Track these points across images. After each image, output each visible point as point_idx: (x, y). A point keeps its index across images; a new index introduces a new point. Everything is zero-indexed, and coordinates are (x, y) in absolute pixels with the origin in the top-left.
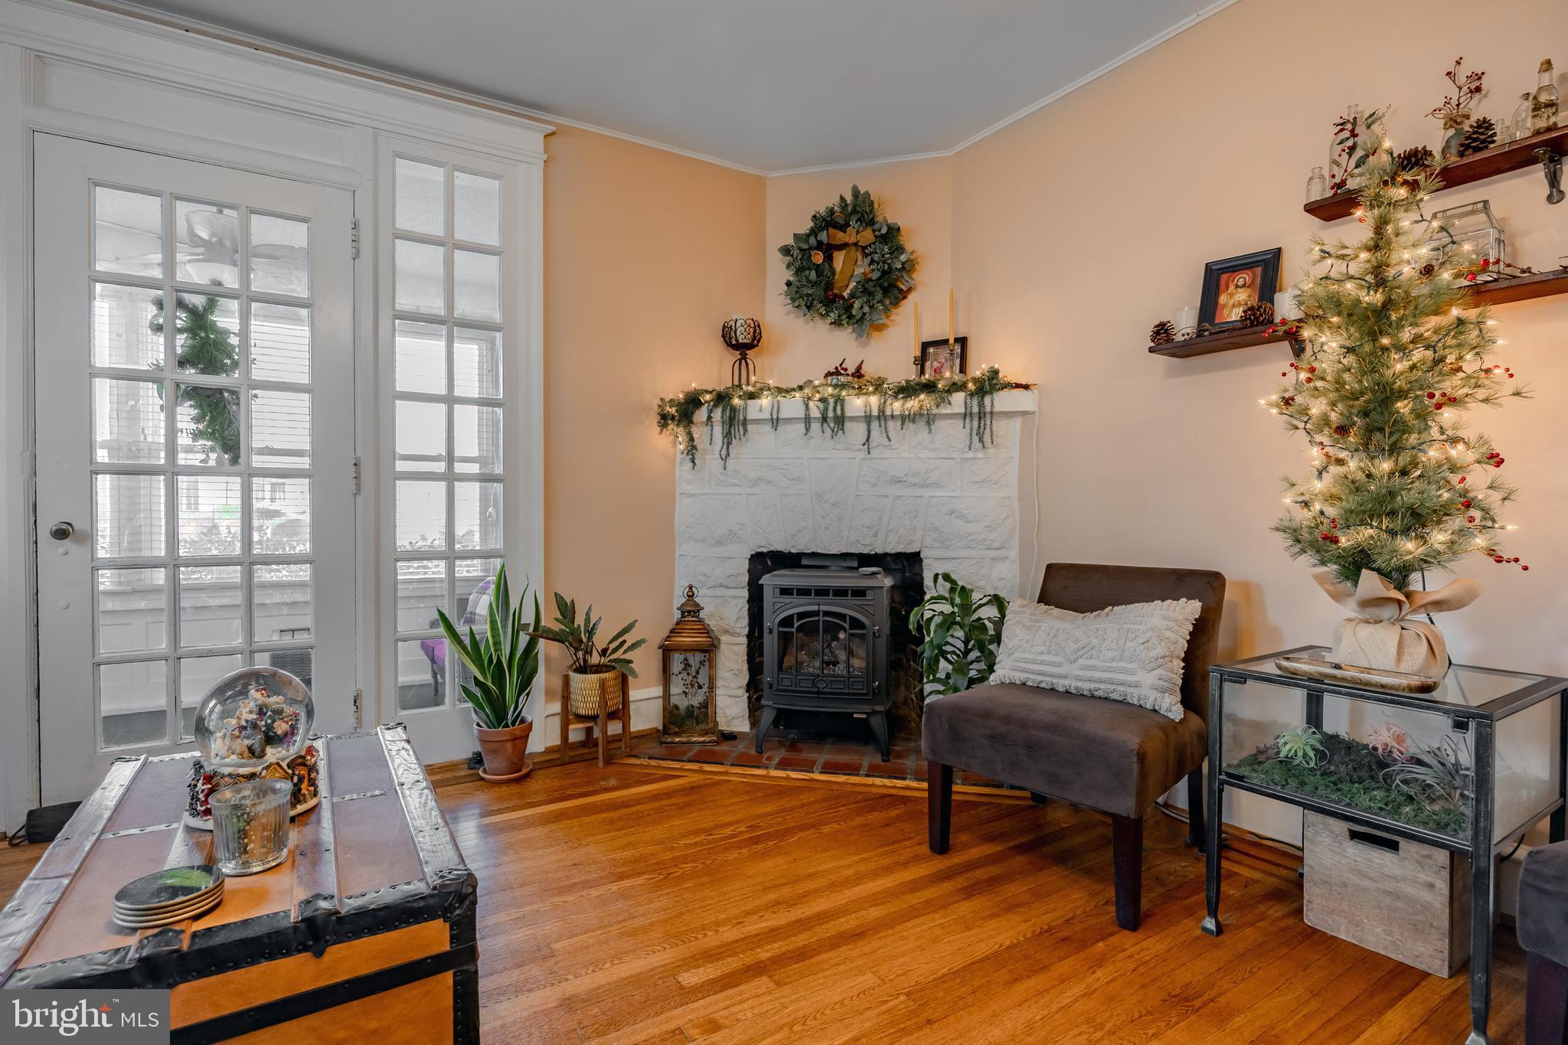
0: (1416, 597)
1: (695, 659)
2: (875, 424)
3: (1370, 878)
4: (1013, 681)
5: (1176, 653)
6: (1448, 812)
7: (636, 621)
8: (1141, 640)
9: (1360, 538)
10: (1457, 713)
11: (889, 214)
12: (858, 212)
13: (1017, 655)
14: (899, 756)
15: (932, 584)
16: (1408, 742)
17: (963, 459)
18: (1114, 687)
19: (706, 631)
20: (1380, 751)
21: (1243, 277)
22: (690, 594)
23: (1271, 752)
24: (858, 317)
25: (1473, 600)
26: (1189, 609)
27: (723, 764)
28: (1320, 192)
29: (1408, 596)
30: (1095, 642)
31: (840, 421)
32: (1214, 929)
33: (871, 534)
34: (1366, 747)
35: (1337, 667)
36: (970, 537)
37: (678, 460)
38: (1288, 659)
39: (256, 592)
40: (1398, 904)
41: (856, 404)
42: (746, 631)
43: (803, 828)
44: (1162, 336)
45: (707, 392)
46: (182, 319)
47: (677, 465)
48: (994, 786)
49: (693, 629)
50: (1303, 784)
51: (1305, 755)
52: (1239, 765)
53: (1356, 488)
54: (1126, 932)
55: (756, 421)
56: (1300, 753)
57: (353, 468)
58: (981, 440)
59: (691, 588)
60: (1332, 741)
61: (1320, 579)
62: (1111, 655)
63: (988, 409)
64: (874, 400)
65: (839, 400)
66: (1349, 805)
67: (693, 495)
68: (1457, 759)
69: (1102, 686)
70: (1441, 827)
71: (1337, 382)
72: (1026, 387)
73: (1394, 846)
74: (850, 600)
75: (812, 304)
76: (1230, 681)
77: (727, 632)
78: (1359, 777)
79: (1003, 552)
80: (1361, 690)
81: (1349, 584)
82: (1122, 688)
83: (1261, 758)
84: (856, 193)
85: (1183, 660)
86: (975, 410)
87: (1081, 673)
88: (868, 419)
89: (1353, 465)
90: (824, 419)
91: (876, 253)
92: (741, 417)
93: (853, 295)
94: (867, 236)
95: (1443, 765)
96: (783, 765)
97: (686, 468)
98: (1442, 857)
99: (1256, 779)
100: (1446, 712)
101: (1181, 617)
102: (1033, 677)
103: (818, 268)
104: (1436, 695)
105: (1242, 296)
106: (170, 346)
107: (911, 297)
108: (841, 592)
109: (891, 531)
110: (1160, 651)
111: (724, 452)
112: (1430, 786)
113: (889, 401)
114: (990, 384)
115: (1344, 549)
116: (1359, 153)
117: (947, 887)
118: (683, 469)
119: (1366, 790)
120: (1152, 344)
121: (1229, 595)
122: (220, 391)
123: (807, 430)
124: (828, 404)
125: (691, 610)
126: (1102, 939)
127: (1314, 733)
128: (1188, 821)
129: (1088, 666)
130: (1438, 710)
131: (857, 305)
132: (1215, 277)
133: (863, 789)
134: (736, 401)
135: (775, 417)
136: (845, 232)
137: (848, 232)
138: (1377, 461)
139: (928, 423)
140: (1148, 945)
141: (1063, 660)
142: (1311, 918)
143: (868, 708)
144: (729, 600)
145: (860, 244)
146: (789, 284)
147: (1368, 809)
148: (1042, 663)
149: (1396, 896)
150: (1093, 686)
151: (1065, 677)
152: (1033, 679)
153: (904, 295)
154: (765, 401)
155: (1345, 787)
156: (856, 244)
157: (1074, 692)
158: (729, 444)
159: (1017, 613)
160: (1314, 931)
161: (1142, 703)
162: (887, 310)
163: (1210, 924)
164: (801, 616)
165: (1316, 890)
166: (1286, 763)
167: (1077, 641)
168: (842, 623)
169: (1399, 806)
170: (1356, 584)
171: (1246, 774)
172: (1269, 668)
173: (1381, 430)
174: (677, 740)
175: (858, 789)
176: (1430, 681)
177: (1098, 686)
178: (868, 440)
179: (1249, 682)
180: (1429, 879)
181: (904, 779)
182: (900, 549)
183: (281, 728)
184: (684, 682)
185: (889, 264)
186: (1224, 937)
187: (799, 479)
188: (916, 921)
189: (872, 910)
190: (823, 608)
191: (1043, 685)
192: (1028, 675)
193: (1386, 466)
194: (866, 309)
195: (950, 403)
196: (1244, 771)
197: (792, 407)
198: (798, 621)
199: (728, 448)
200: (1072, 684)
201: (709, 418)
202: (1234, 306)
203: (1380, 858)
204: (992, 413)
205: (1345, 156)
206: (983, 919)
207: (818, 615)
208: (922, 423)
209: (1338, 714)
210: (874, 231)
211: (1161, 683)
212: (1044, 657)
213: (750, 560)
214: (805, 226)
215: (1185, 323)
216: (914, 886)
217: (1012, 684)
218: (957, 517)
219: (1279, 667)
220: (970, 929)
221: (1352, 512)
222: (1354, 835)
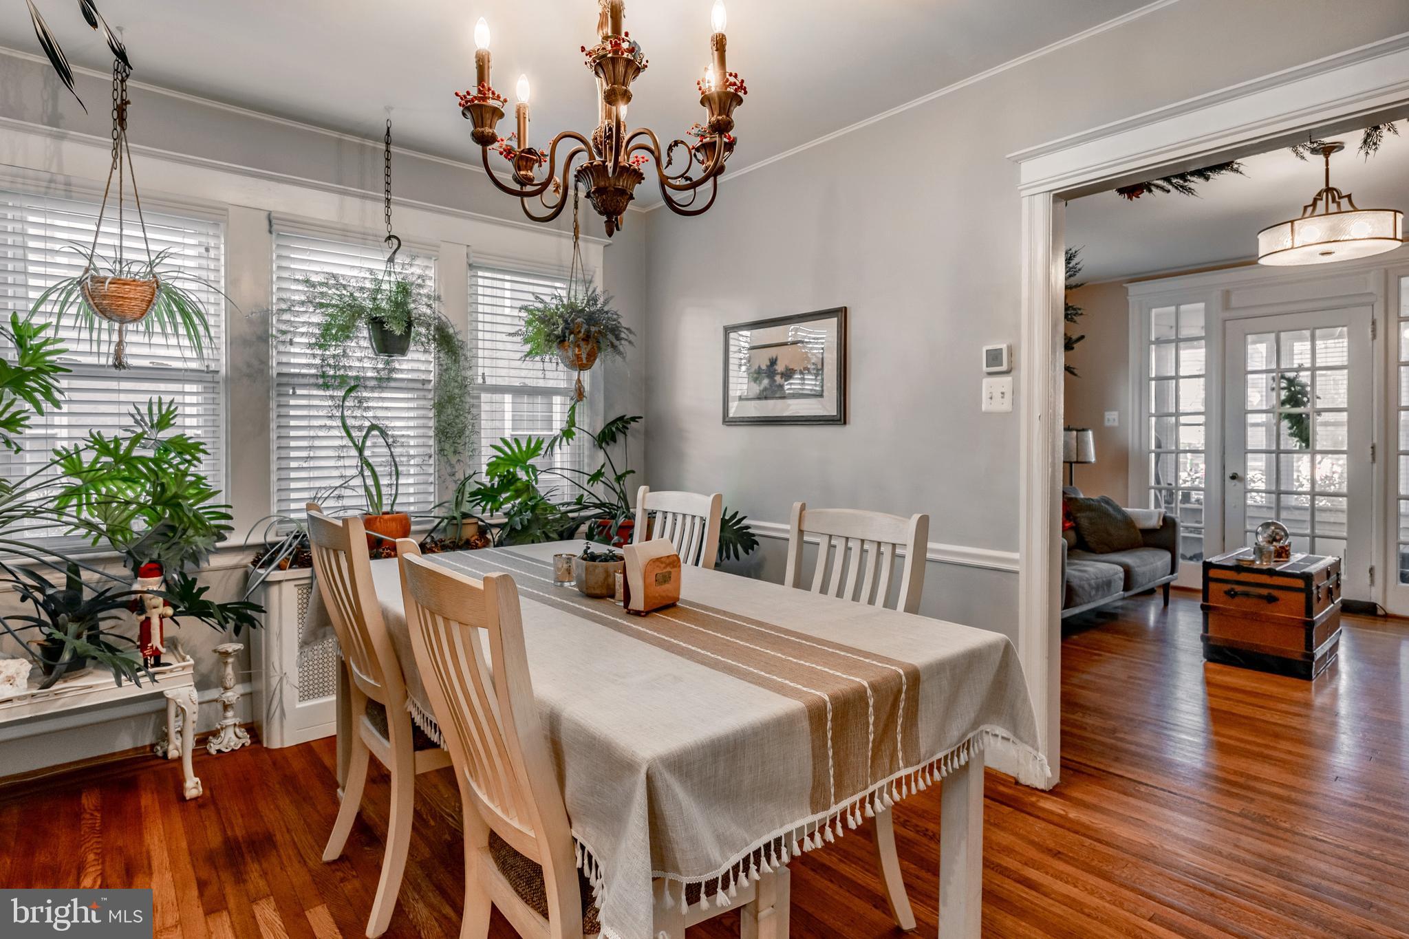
39: (1317, 513)
46: (1284, 384)
57: (1371, 449)
106: (1279, 395)
122: (1301, 415)
183: (1278, 537)
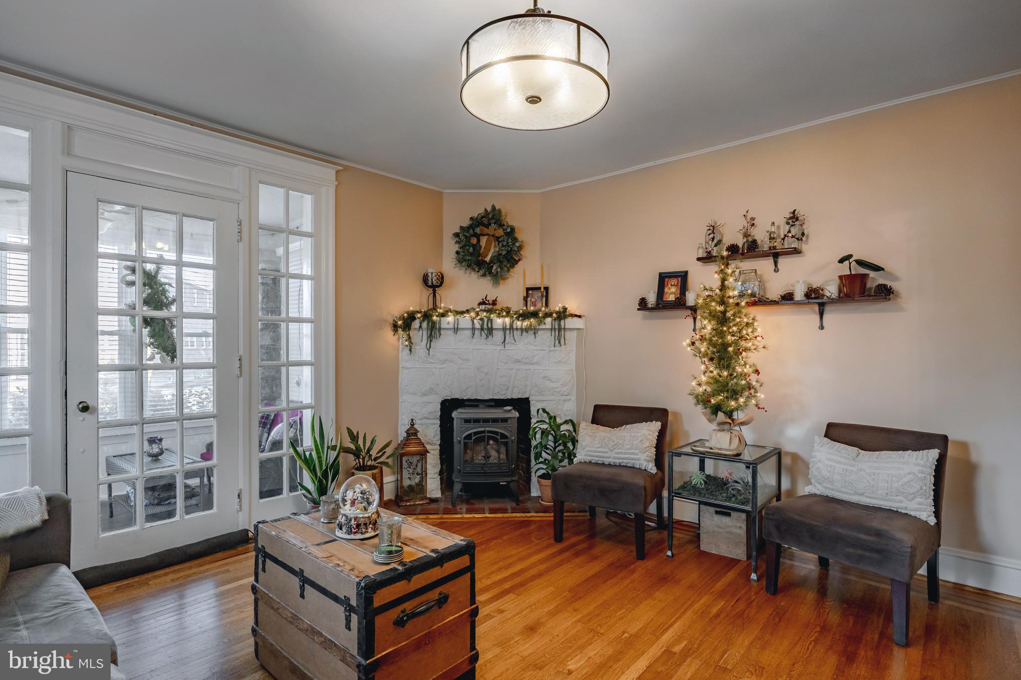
0: (735, 421)
1: (415, 459)
2: (508, 332)
3: (722, 528)
4: (586, 461)
5: (653, 445)
6: (745, 498)
7: (392, 440)
8: (640, 440)
9: (718, 400)
10: (747, 463)
11: (511, 220)
12: (495, 219)
13: (587, 449)
14: (523, 502)
15: (536, 414)
16: (733, 475)
17: (550, 351)
18: (629, 461)
19: (421, 444)
20: (725, 479)
21: (674, 281)
22: (412, 423)
23: (689, 483)
24: (495, 274)
25: (752, 421)
26: (656, 426)
27: (438, 514)
28: (702, 254)
29: (733, 420)
30: (621, 441)
31: (490, 330)
32: (671, 555)
33: (505, 389)
34: (720, 478)
35: (711, 449)
36: (554, 390)
37: (400, 349)
38: (695, 446)
40: (731, 536)
41: (498, 322)
42: (439, 442)
43: (494, 538)
44: (643, 304)
45: (418, 312)
47: (400, 351)
48: (571, 512)
49: (416, 443)
50: (700, 494)
51: (701, 483)
52: (678, 489)
53: (716, 381)
54: (640, 561)
55: (446, 329)
56: (699, 483)
57: (239, 362)
58: (559, 342)
59: (412, 420)
60: (708, 476)
61: (704, 414)
62: (628, 447)
63: (563, 327)
64: (507, 320)
65: (490, 320)
66: (715, 500)
67: (410, 368)
68: (748, 480)
69: (624, 461)
70: (743, 504)
71: (710, 340)
72: (580, 317)
73: (729, 515)
74: (500, 424)
75: (470, 265)
76: (676, 456)
77: (429, 443)
78: (718, 490)
79: (568, 397)
80: (718, 456)
81: (714, 416)
82: (633, 461)
83: (686, 485)
84: (494, 207)
85: (655, 448)
86: (557, 327)
87: (616, 455)
88: (504, 329)
89: (715, 372)
90: (482, 329)
91: (504, 241)
92: (437, 327)
93: (491, 261)
94: (500, 232)
95: (744, 482)
96: (469, 511)
97: (405, 353)
98: (744, 516)
99: (685, 494)
100: (744, 463)
101: (654, 429)
102: (595, 458)
103: (474, 246)
104: (741, 457)
105: (673, 289)
106: (140, 295)
107: (519, 263)
108: (495, 420)
109: (515, 387)
110: (647, 444)
111: (428, 345)
112: (740, 490)
113: (515, 322)
114: (563, 314)
115: (713, 404)
116: (715, 241)
117: (567, 554)
118: (404, 354)
119: (721, 494)
120: (639, 307)
121: (670, 417)
122: (163, 320)
123: (473, 334)
124: (484, 321)
125: (412, 433)
126: (633, 564)
127: (703, 474)
128: (656, 519)
129: (618, 452)
130: (741, 462)
131: (495, 267)
132: (663, 278)
133: (512, 519)
134: (435, 318)
135: (456, 327)
136: (488, 228)
137: (490, 229)
138: (723, 371)
139: (535, 333)
140: (649, 564)
141: (607, 450)
142: (703, 547)
143: (508, 479)
144: (430, 425)
145: (496, 235)
146: (457, 253)
147: (722, 501)
148: (599, 452)
149: (730, 533)
150: (620, 461)
151: (609, 458)
152: (594, 460)
153: (517, 262)
154: (451, 318)
155: (714, 493)
156: (493, 236)
157: (612, 464)
158: (431, 341)
159: (585, 429)
160: (704, 552)
161: (641, 467)
162: (508, 271)
163: (669, 553)
164: (476, 433)
165: (705, 536)
166: (694, 487)
167: (614, 441)
168: (497, 436)
169: (731, 498)
170: (716, 416)
171: (681, 492)
172: (688, 450)
173: (724, 359)
174: (408, 504)
175: (510, 519)
176: (739, 452)
177: (622, 461)
178: (504, 341)
179: (682, 456)
180: (740, 525)
181: (530, 512)
182: (519, 396)
184: (408, 472)
185: (511, 248)
186: (674, 558)
187: (467, 360)
188: (561, 567)
189: (541, 566)
190: (487, 429)
191: (599, 462)
192: (591, 458)
193: (725, 373)
194: (499, 270)
195: (545, 324)
196: (680, 491)
197: (465, 321)
198: (474, 436)
199: (430, 344)
200: (611, 461)
201: (420, 327)
202: (670, 294)
203: (725, 520)
204: (564, 328)
205: (711, 242)
206: (586, 563)
207: (485, 433)
208: (532, 332)
209: (710, 466)
210: (504, 230)
211: (648, 458)
212: (600, 449)
213: (441, 403)
214: (466, 223)
215: (652, 299)
216: (554, 555)
217: (585, 462)
218: (547, 380)
219: (692, 449)
220: (583, 567)
221: (715, 390)
222: (717, 512)
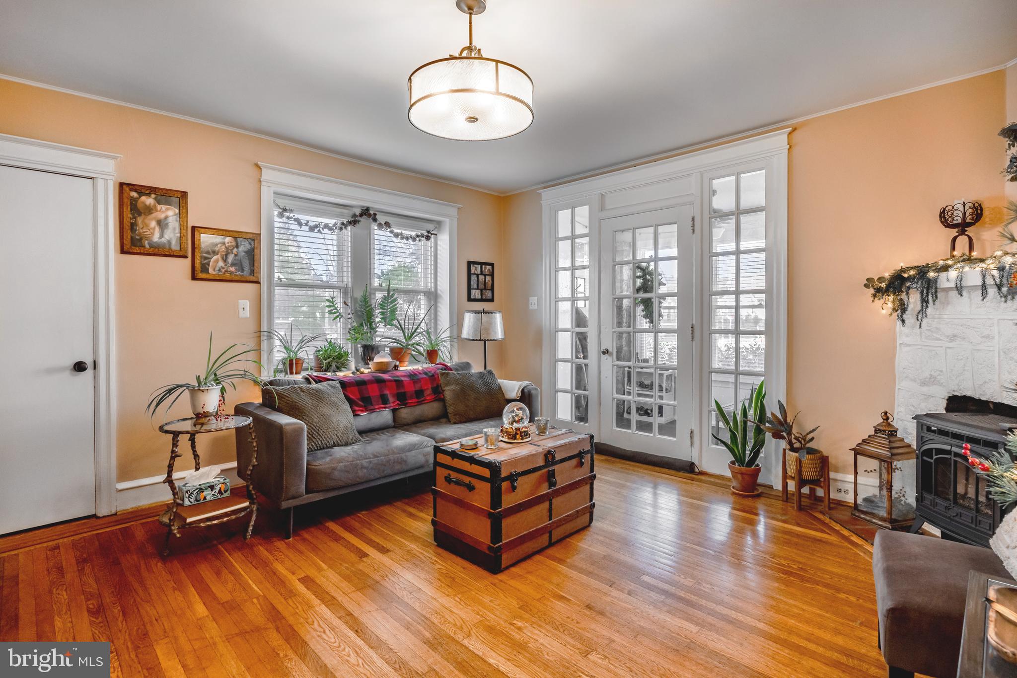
22: (885, 417)
45: (910, 269)
46: (639, 273)
55: (947, 290)
57: (691, 329)
59: (886, 413)
67: (909, 345)
92: (934, 286)
106: (635, 284)
108: (973, 440)
111: (921, 315)
122: (650, 299)
123: (985, 294)
125: (882, 429)
134: (931, 274)
135: (959, 286)
154: (953, 274)
164: (939, 451)
190: (954, 449)
198: (936, 455)
199: (926, 311)
213: (948, 400)
